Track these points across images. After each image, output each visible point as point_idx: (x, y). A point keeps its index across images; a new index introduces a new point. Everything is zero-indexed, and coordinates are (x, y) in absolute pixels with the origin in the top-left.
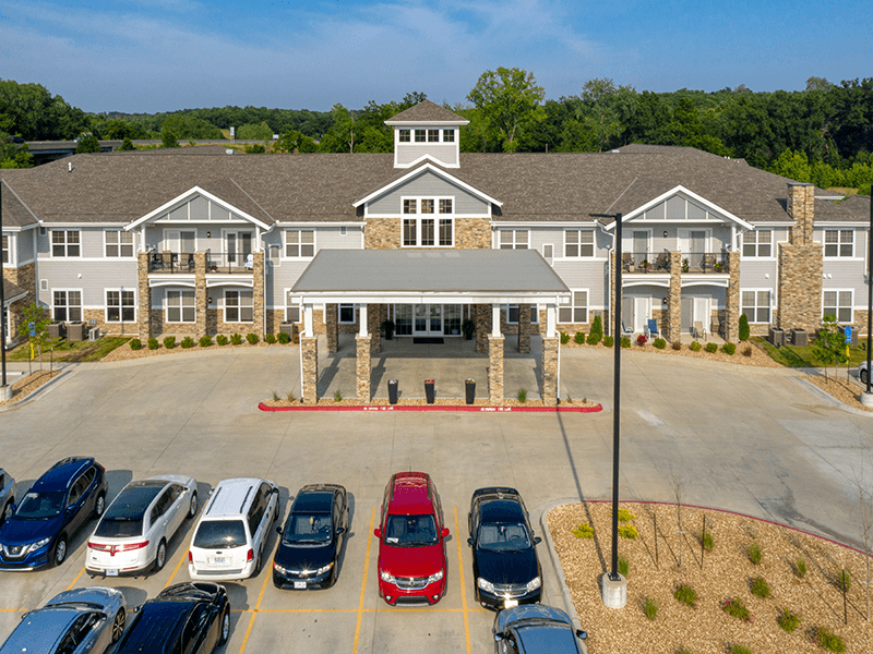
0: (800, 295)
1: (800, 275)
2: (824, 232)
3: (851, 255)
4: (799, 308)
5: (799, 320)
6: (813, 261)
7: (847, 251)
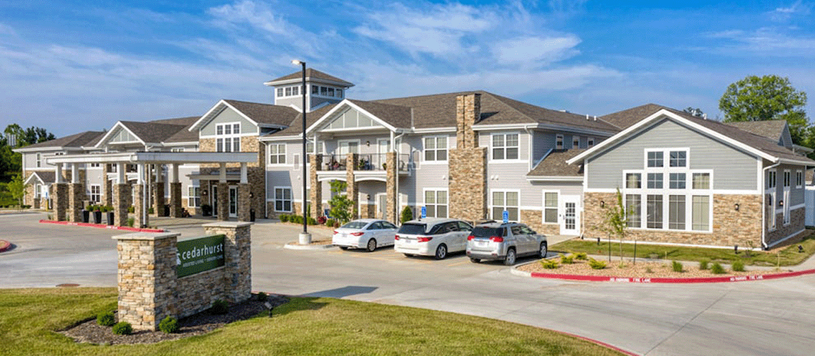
0: (464, 193)
1: (464, 175)
2: (491, 136)
3: (517, 158)
4: (463, 205)
5: (464, 216)
6: (474, 162)
7: (513, 154)
